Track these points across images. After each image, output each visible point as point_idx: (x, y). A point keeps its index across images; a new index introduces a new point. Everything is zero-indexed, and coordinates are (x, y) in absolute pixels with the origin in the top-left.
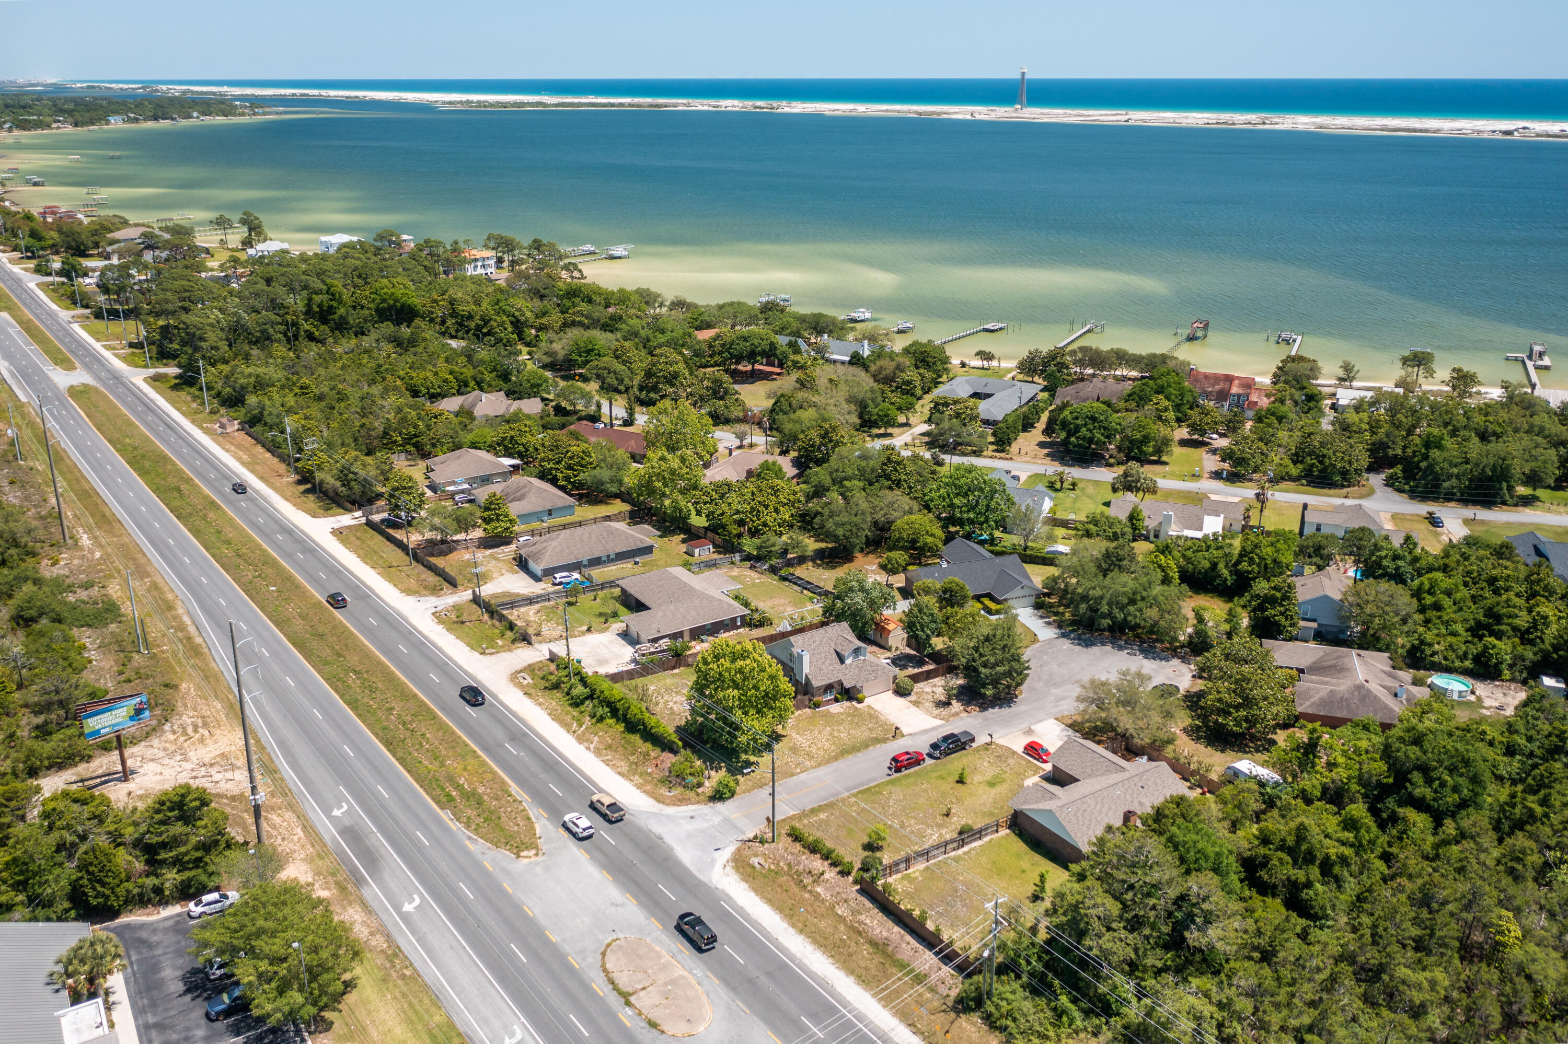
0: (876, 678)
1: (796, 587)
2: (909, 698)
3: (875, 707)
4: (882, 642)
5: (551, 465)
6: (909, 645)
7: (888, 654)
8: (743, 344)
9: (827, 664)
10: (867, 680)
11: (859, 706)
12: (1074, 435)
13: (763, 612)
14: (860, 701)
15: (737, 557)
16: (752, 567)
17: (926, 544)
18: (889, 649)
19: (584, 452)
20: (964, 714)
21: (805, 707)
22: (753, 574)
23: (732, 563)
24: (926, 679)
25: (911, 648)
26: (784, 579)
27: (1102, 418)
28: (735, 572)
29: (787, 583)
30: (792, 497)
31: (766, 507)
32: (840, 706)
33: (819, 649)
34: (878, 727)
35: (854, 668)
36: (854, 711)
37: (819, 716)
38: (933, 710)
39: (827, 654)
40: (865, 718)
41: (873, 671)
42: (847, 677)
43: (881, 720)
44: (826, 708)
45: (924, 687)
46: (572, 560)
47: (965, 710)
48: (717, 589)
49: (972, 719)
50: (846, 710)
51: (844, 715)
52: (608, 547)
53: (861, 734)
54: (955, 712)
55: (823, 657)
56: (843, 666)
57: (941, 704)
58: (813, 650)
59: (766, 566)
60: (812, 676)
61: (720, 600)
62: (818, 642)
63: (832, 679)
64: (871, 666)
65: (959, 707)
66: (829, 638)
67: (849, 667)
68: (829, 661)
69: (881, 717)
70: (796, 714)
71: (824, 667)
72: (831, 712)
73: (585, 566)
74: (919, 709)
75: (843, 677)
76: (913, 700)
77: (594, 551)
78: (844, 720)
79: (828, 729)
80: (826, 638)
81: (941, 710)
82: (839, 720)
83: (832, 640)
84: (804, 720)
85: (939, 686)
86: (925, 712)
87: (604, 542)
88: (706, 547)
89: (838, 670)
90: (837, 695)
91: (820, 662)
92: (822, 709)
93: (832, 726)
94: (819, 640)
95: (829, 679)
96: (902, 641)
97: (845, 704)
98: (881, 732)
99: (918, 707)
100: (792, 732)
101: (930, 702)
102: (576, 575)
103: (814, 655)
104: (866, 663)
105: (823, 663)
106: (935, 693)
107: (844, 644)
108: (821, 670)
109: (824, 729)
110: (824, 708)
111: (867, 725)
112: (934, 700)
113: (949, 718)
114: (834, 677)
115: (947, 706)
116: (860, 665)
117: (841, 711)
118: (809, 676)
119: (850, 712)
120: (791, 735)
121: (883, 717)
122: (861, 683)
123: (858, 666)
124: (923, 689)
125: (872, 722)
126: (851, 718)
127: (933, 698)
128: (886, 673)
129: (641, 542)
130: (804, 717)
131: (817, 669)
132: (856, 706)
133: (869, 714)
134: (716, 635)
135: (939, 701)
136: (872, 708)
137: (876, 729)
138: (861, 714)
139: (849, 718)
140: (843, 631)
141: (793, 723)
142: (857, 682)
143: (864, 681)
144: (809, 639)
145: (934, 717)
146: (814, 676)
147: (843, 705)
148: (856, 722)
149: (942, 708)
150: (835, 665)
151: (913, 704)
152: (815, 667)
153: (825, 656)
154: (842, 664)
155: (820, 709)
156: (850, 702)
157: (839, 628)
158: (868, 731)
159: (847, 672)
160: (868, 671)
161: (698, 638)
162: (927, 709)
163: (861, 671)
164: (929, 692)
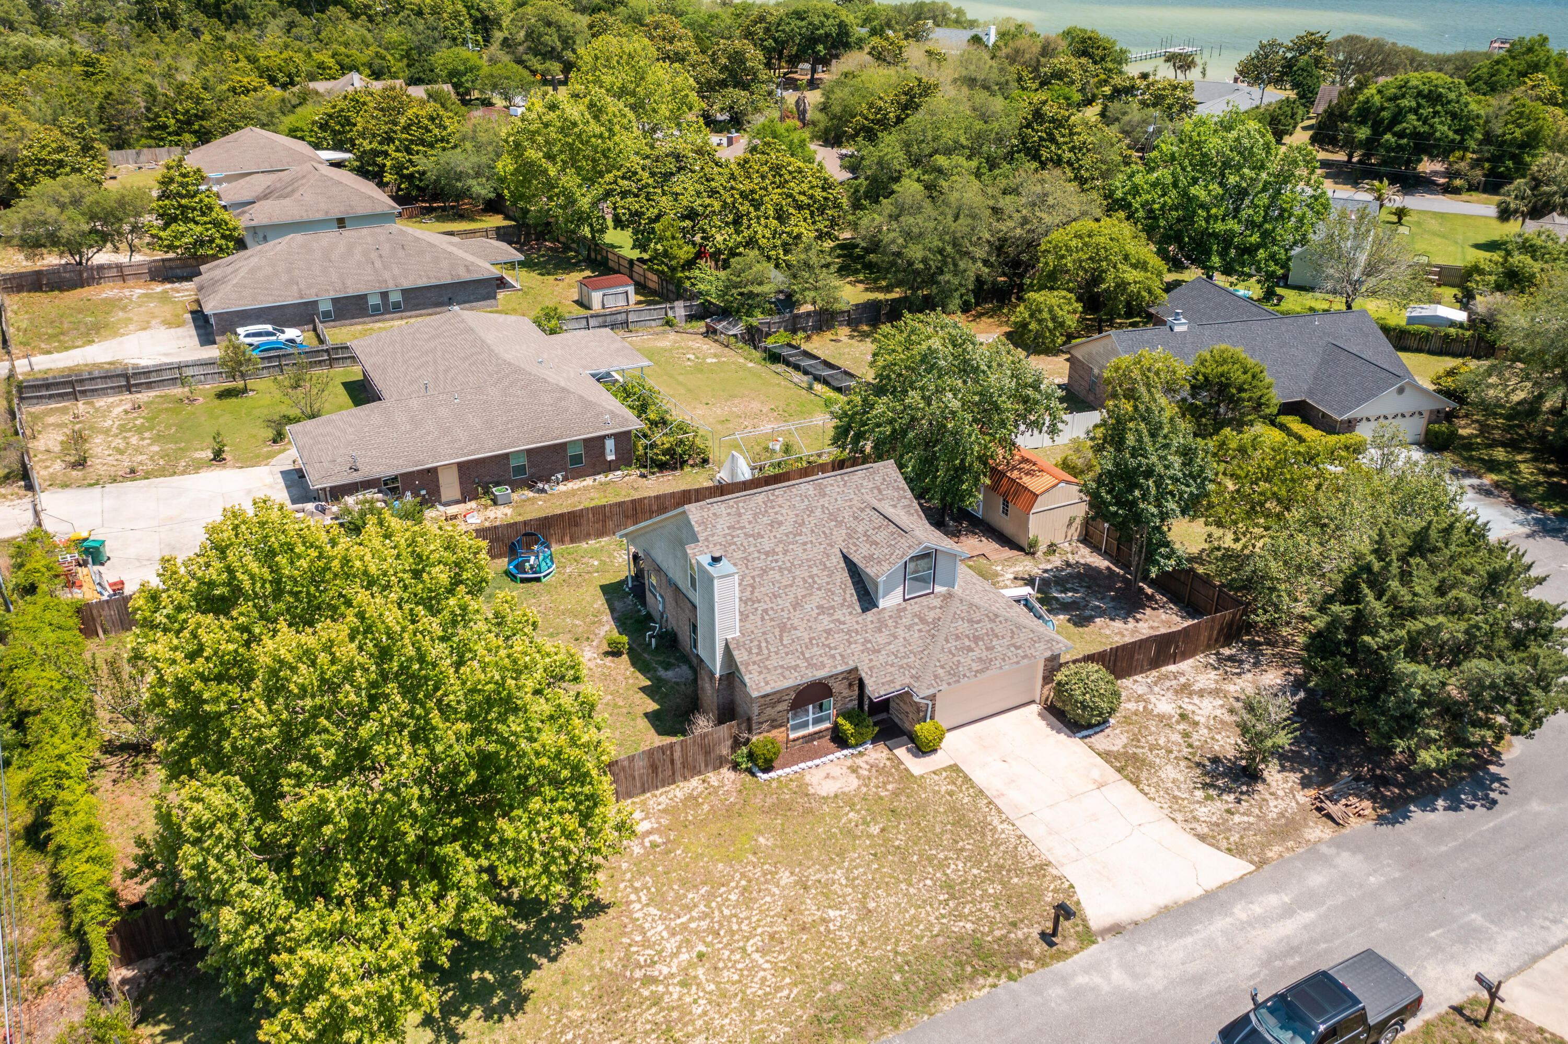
0: (986, 665)
1: (798, 377)
2: (1100, 741)
3: (979, 777)
4: (1007, 525)
5: (375, 145)
6: (1086, 539)
7: (1026, 566)
8: (795, 23)
9: (810, 606)
10: (955, 674)
11: (917, 766)
12: (1389, 129)
13: (682, 428)
14: (923, 749)
15: (680, 309)
16: (710, 332)
17: (1122, 285)
18: (1028, 550)
19: (432, 119)
20: (1318, 831)
21: (720, 762)
22: (708, 347)
23: (668, 323)
24: (1156, 663)
25: (1096, 548)
26: (774, 357)
27: (1452, 96)
28: (669, 339)
29: (780, 368)
31: (757, 205)
32: (849, 762)
33: (785, 552)
34: (985, 886)
35: (909, 627)
36: (896, 794)
37: (769, 801)
38: (1198, 802)
39: (815, 571)
40: (938, 830)
41: (976, 639)
42: (882, 658)
43: (996, 843)
44: (795, 768)
45: (1153, 699)
46: (291, 298)
47: (1319, 809)
48: (585, 368)
49: (1360, 857)
50: (864, 790)
51: (858, 812)
52: (387, 275)
53: (913, 918)
54: (1282, 815)
55: (799, 582)
56: (870, 615)
57: (1224, 775)
58: (767, 554)
59: (738, 329)
60: (750, 652)
61: (563, 390)
62: (788, 527)
63: (823, 665)
64: (970, 621)
65: (1292, 790)
66: (833, 517)
67: (890, 623)
68: (817, 598)
69: (1000, 827)
70: (679, 794)
71: (796, 622)
72: (812, 791)
73: (327, 315)
74: (1142, 791)
75: (865, 657)
76: (1115, 749)
77: (349, 282)
78: (856, 837)
79: (782, 883)
80: (818, 513)
81: (1226, 807)
82: (834, 835)
83: (840, 524)
84: (702, 824)
85: (1201, 693)
86: (1167, 811)
87: (378, 264)
88: (621, 289)
89: (849, 632)
90: (841, 721)
91: (785, 602)
92: (780, 772)
93: (800, 864)
94: (791, 518)
95: (810, 666)
96: (1070, 524)
97: (865, 758)
98: (996, 906)
99: (1136, 782)
100: (636, 891)
101: (1183, 764)
102: (291, 333)
103: (761, 576)
104: (956, 607)
105: (796, 605)
106: (1196, 724)
107: (881, 537)
108: (783, 628)
109: (766, 882)
110: (787, 770)
111: (942, 865)
112: (1194, 754)
113: (1263, 846)
114: (833, 657)
115: (1248, 785)
116: (931, 616)
117: (846, 790)
118: (736, 653)
119: (881, 798)
120: (628, 903)
121: (1005, 826)
122: (928, 678)
123: (923, 621)
124: (1150, 707)
125: (962, 850)
126: (883, 830)
127: (1190, 746)
128: (1017, 648)
129: (468, 270)
130: (706, 807)
131: (769, 624)
132: (907, 770)
133: (953, 809)
134: (540, 485)
135: (1215, 760)
136: (967, 779)
137: (978, 893)
138: (922, 807)
139: (875, 830)
140: (880, 491)
141: (656, 838)
142: (917, 678)
143: (941, 671)
144: (755, 516)
145: (1202, 838)
146: (755, 651)
147: (860, 761)
148: (898, 847)
149: (1231, 797)
150: (838, 615)
151: (1119, 770)
152: (763, 619)
153: (805, 581)
154: (865, 610)
155: (772, 774)
156: (886, 751)
157: (871, 485)
158: (942, 897)
159: (881, 638)
160: (958, 638)
161: (487, 492)
162: (1175, 797)
163: (933, 636)
164: (1171, 717)
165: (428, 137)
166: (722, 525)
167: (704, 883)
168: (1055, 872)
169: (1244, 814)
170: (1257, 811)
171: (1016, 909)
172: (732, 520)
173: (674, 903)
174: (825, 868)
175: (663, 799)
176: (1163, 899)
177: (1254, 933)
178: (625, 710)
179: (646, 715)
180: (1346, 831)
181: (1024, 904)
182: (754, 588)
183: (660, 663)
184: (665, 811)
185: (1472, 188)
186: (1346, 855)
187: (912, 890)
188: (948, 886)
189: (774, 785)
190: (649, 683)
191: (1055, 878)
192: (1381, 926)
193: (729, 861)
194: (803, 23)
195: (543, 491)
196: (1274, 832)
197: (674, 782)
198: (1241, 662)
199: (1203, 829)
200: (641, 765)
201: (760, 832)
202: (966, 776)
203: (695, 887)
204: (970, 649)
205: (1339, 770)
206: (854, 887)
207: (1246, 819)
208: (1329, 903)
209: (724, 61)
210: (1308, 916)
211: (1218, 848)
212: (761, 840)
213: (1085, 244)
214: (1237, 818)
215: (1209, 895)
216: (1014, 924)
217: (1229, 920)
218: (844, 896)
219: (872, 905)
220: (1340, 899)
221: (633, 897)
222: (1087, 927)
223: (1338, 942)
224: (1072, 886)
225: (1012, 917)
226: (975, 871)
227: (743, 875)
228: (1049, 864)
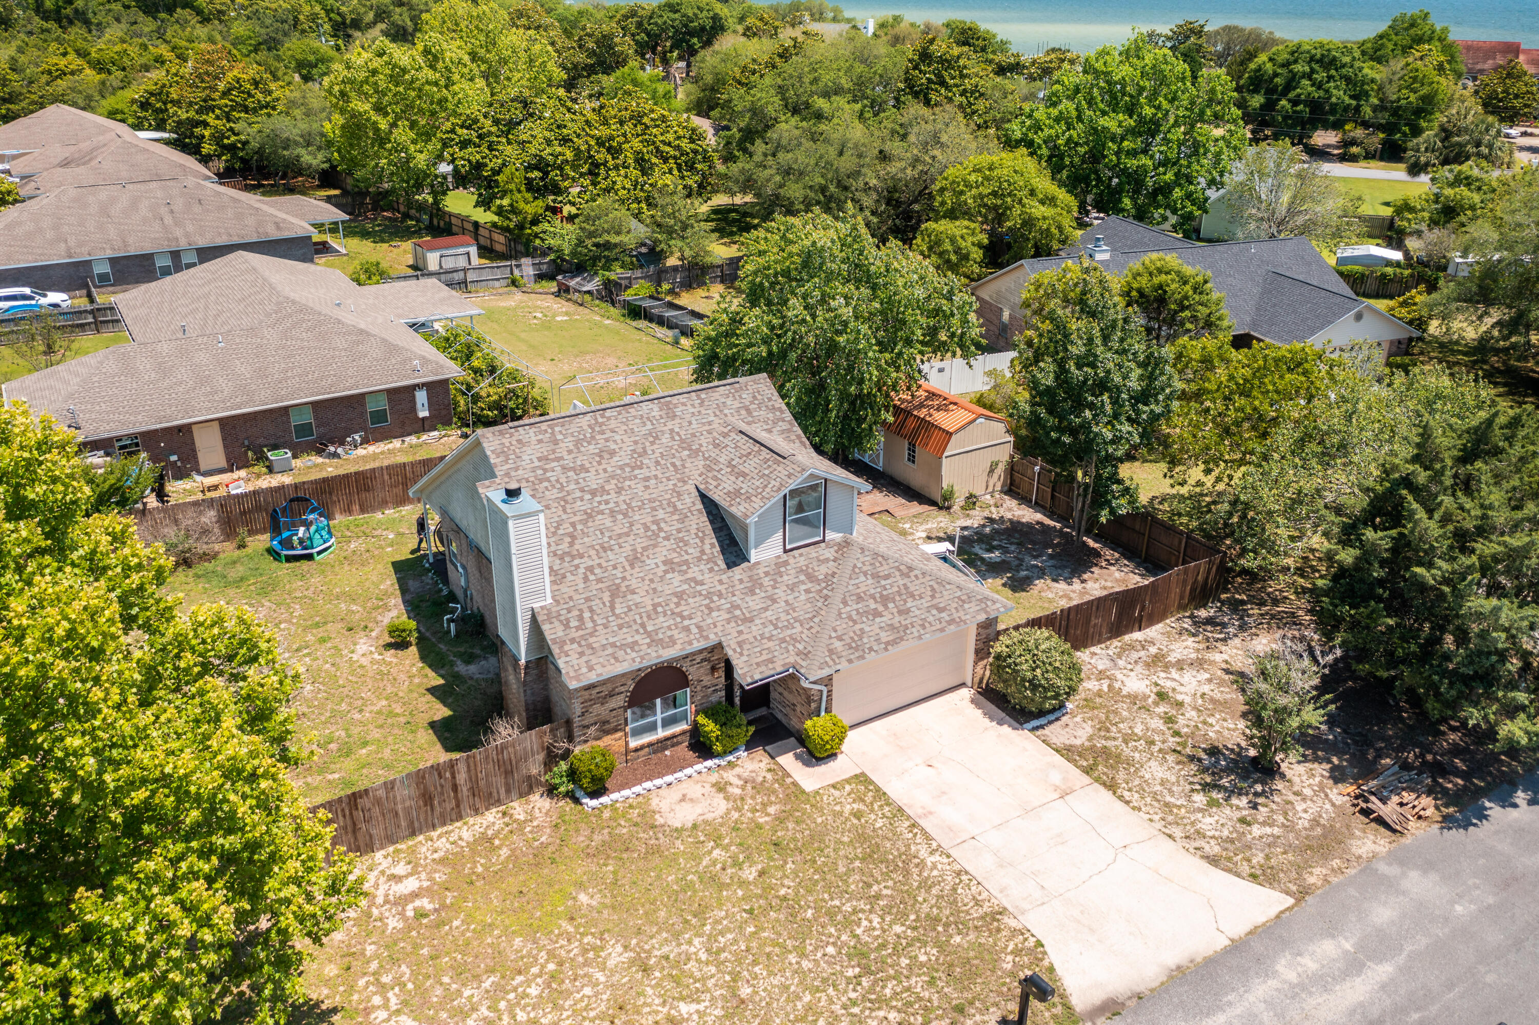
0: (899, 634)
1: (661, 332)
2: (1057, 732)
3: (895, 789)
4: (914, 475)
6: (1012, 489)
7: (939, 521)
9: (655, 561)
10: (857, 648)
11: (810, 778)
13: (513, 376)
14: (816, 754)
15: (527, 268)
16: (563, 291)
17: (1029, 222)
18: (942, 503)
20: (1369, 842)
21: (529, 786)
22: (560, 309)
23: (514, 283)
24: (1117, 630)
25: (1024, 499)
26: (635, 312)
28: (517, 298)
29: (642, 324)
30: (685, 145)
31: (615, 152)
32: (714, 777)
33: (619, 491)
34: (914, 950)
35: (792, 588)
36: (780, 819)
37: (597, 838)
38: (1200, 810)
39: (661, 514)
40: (842, 869)
41: (885, 600)
42: (756, 629)
43: (926, 885)
44: (637, 789)
45: (1120, 676)
46: (56, 257)
47: (1366, 812)
48: (400, 316)
49: (1434, 877)
50: (736, 815)
51: (726, 848)
52: (178, 233)
53: (809, 1008)
54: (1315, 822)
55: (638, 529)
56: (738, 572)
57: (1228, 770)
58: (593, 493)
59: (593, 285)
60: (567, 626)
61: (362, 332)
62: (623, 457)
63: (673, 641)
64: (876, 576)
65: (1322, 787)
66: (685, 444)
67: (766, 581)
68: (664, 551)
69: (930, 860)
70: (466, 835)
71: (634, 583)
72: (660, 820)
73: (103, 278)
74: (1121, 798)
75: (732, 629)
76: (1078, 742)
77: (131, 240)
78: (722, 886)
79: (611, 963)
80: (666, 439)
81: (1238, 814)
82: (690, 885)
83: (695, 453)
84: (495, 877)
85: (1180, 665)
86: (1159, 825)
87: (168, 220)
88: (461, 250)
89: (709, 596)
90: (701, 719)
91: (619, 556)
92: (615, 796)
93: (639, 931)
94: (628, 447)
95: (655, 642)
96: (991, 471)
97: (737, 770)
98: (932, 982)
99: (1111, 787)
100: (383, 989)
101: (1171, 758)
102: (55, 297)
103: (584, 522)
104: (855, 557)
105: (634, 560)
106: (1180, 704)
107: (750, 466)
108: (615, 592)
109: (586, 964)
110: (626, 792)
111: (849, 922)
112: (1184, 745)
113: (1299, 869)
114: (687, 629)
115: (1264, 783)
116: (822, 571)
117: (709, 816)
118: (545, 627)
119: (759, 827)
120: (367, 1011)
121: (936, 858)
122: (821, 654)
123: (811, 578)
124: (1117, 685)
125: (878, 897)
126: (761, 874)
127: (1177, 734)
128: (941, 610)
129: (278, 228)
130: (504, 852)
131: (594, 586)
132: (795, 784)
133: (862, 838)
134: (332, 449)
135: (1213, 751)
136: (880, 794)
137: (904, 962)
138: (817, 837)
139: (750, 873)
140: (749, 412)
141: (425, 903)
142: (805, 655)
143: (838, 644)
144: (578, 443)
145: (1213, 861)
146: (574, 623)
147: (730, 776)
148: (785, 898)
149: (1243, 801)
150: (694, 572)
151: (1087, 771)
152: (586, 579)
153: (647, 528)
154: (730, 565)
155: (604, 800)
156: (766, 760)
157: (737, 404)
158: (850, 973)
159: (755, 603)
160: (859, 599)
161: (261, 457)
162: (1167, 805)
163: (826, 598)
164: (1146, 697)
165: (250, 103)
166: (530, 456)
167: (490, 971)
168: (1013, 923)
169: (1264, 824)
170: (1280, 819)
171: (962, 984)
172: (544, 449)
173: (441, 1006)
174: (677, 935)
175: (442, 843)
176: (1173, 957)
177: (1312, 1001)
178: (402, 720)
179: (432, 725)
180: (1407, 840)
181: (972, 975)
182: (573, 537)
183: (460, 655)
184: (442, 861)
185: (1369, 156)
186: (1414, 875)
187: (806, 964)
188: (859, 953)
189: (607, 814)
190: (441, 681)
191: (1015, 932)
192: (1490, 978)
193: (531, 933)
194: (677, 16)
195: (335, 455)
196: (1310, 847)
197: (460, 817)
198: (1224, 625)
199: (1213, 848)
200: (406, 795)
201: (581, 886)
202: (878, 789)
203: (477, 977)
204: (877, 614)
205: (1379, 756)
206: (719, 964)
207: (1268, 830)
208: (1408, 948)
209: (591, 45)
210: (1384, 971)
211: (1238, 875)
212: (583, 898)
213: (988, 179)
214: (1256, 830)
215: (1237, 947)
216: (960, 1010)
217: (1273, 983)
218: (704, 979)
219: (745, 991)
220: (1423, 942)
221: (377, 1000)
222: (1068, 1007)
223: (1434, 1009)
224: (1039, 944)
225: (956, 997)
226: (898, 929)
227: (551, 955)
228: (1003, 911)
